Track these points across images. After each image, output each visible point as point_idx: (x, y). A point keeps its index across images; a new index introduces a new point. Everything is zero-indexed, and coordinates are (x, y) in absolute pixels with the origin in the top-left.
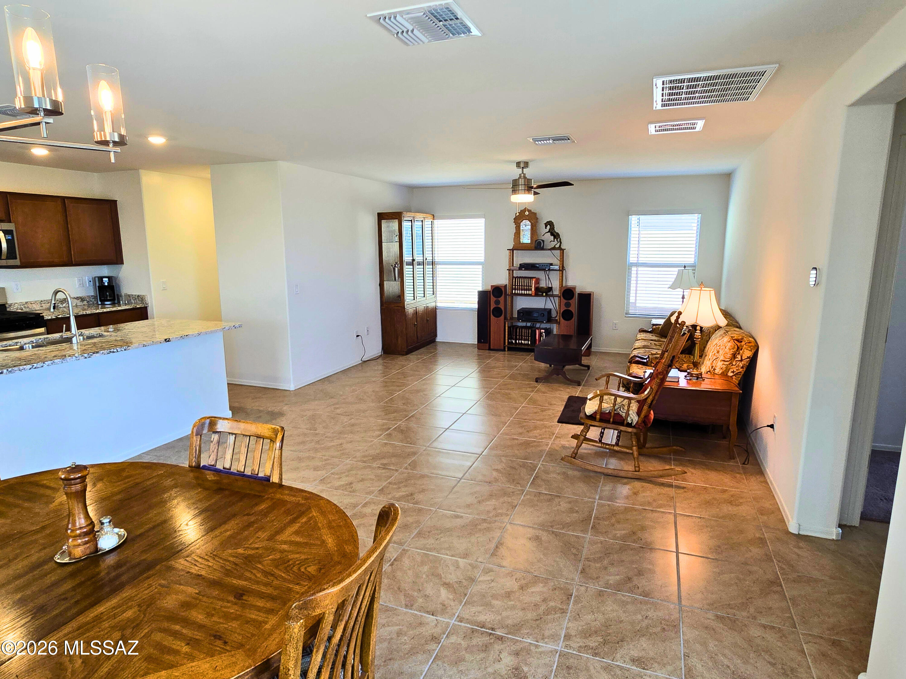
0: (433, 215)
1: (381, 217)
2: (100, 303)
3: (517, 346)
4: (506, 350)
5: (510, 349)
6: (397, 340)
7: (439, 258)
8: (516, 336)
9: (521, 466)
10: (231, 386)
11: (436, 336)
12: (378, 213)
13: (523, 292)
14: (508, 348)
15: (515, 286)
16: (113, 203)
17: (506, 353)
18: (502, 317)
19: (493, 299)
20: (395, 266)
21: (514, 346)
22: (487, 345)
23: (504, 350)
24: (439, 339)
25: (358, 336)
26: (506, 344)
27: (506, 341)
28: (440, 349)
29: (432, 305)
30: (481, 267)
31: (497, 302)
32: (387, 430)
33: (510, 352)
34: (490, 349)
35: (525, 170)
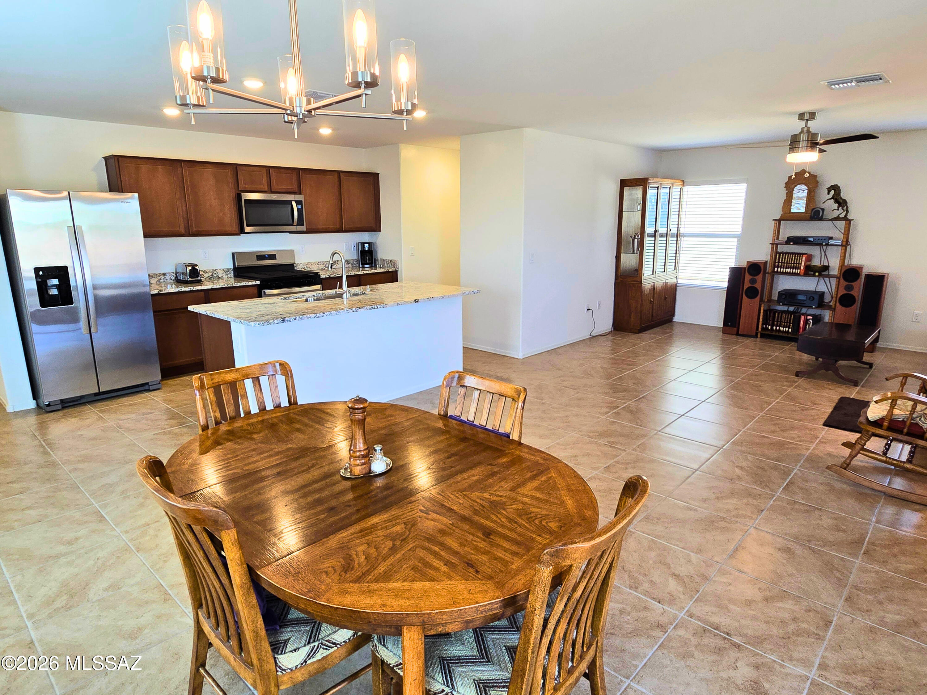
0: (683, 181)
1: (624, 184)
2: (361, 266)
3: (774, 333)
4: (759, 336)
5: (763, 336)
6: (630, 317)
7: (686, 229)
8: (773, 321)
9: (772, 468)
10: (466, 350)
11: (673, 315)
12: (621, 180)
13: (788, 270)
14: (761, 334)
15: (779, 262)
16: (376, 176)
17: (758, 340)
18: (758, 299)
19: (748, 277)
20: (635, 238)
21: (769, 333)
22: (735, 329)
23: (756, 336)
24: (676, 319)
25: (588, 310)
26: (760, 329)
27: (760, 326)
28: (676, 330)
29: (672, 281)
30: (736, 240)
31: (753, 281)
32: (615, 409)
33: (763, 340)
34: (738, 334)
35: (810, 123)
